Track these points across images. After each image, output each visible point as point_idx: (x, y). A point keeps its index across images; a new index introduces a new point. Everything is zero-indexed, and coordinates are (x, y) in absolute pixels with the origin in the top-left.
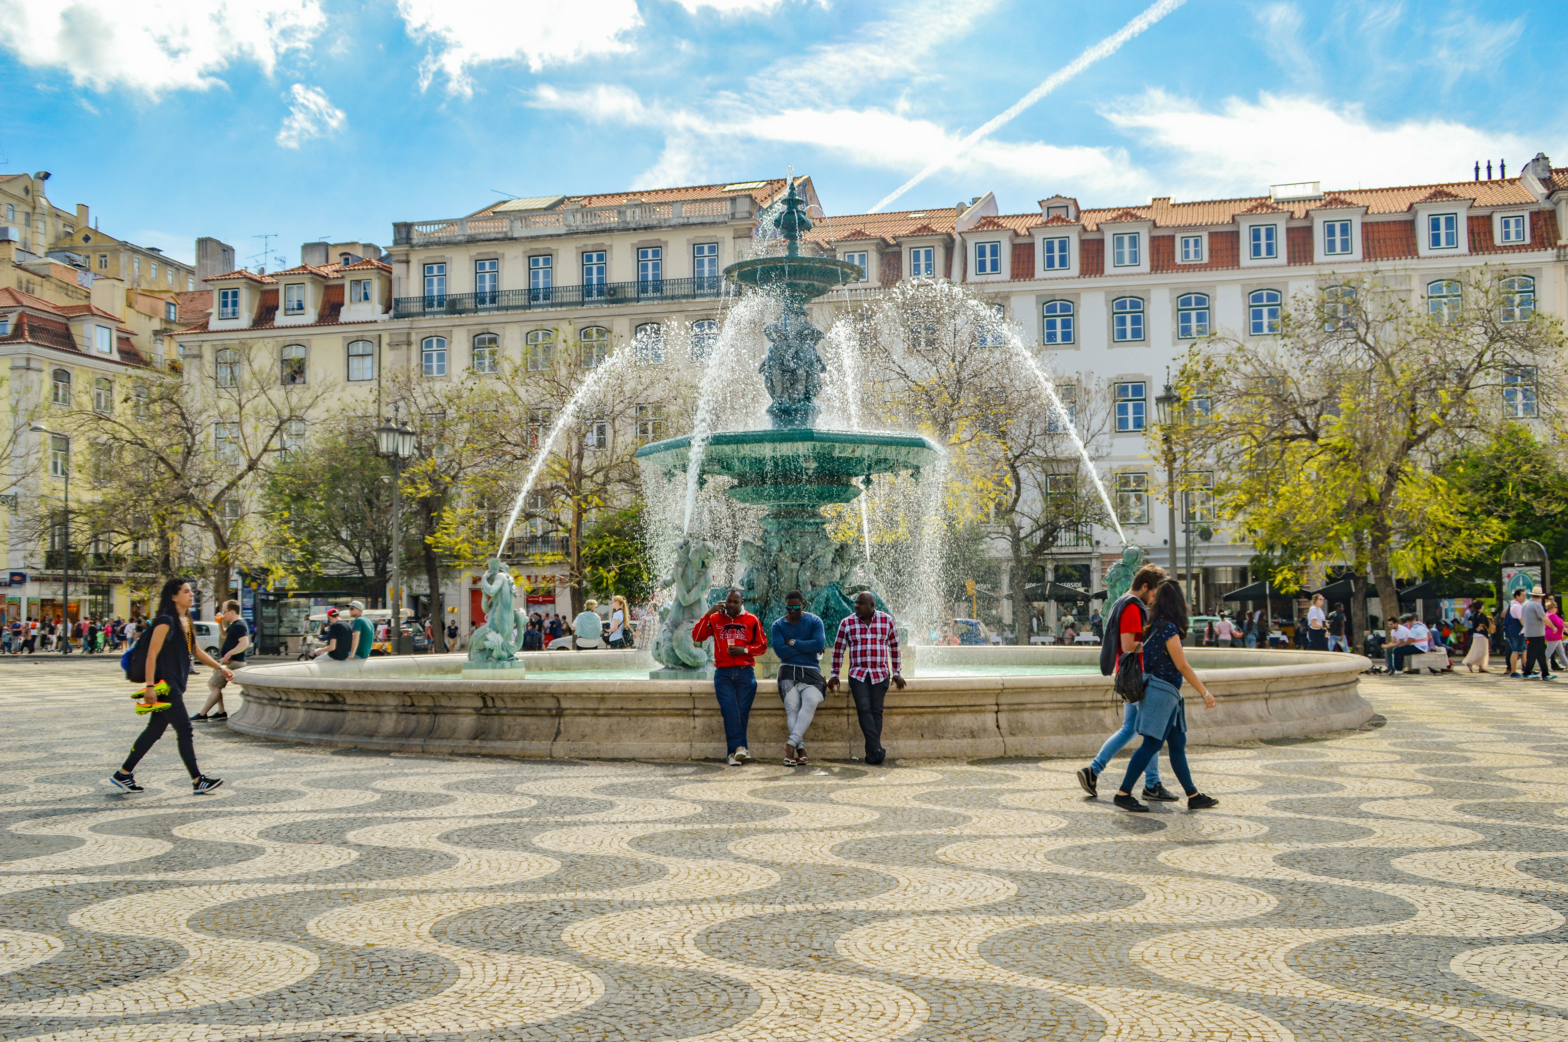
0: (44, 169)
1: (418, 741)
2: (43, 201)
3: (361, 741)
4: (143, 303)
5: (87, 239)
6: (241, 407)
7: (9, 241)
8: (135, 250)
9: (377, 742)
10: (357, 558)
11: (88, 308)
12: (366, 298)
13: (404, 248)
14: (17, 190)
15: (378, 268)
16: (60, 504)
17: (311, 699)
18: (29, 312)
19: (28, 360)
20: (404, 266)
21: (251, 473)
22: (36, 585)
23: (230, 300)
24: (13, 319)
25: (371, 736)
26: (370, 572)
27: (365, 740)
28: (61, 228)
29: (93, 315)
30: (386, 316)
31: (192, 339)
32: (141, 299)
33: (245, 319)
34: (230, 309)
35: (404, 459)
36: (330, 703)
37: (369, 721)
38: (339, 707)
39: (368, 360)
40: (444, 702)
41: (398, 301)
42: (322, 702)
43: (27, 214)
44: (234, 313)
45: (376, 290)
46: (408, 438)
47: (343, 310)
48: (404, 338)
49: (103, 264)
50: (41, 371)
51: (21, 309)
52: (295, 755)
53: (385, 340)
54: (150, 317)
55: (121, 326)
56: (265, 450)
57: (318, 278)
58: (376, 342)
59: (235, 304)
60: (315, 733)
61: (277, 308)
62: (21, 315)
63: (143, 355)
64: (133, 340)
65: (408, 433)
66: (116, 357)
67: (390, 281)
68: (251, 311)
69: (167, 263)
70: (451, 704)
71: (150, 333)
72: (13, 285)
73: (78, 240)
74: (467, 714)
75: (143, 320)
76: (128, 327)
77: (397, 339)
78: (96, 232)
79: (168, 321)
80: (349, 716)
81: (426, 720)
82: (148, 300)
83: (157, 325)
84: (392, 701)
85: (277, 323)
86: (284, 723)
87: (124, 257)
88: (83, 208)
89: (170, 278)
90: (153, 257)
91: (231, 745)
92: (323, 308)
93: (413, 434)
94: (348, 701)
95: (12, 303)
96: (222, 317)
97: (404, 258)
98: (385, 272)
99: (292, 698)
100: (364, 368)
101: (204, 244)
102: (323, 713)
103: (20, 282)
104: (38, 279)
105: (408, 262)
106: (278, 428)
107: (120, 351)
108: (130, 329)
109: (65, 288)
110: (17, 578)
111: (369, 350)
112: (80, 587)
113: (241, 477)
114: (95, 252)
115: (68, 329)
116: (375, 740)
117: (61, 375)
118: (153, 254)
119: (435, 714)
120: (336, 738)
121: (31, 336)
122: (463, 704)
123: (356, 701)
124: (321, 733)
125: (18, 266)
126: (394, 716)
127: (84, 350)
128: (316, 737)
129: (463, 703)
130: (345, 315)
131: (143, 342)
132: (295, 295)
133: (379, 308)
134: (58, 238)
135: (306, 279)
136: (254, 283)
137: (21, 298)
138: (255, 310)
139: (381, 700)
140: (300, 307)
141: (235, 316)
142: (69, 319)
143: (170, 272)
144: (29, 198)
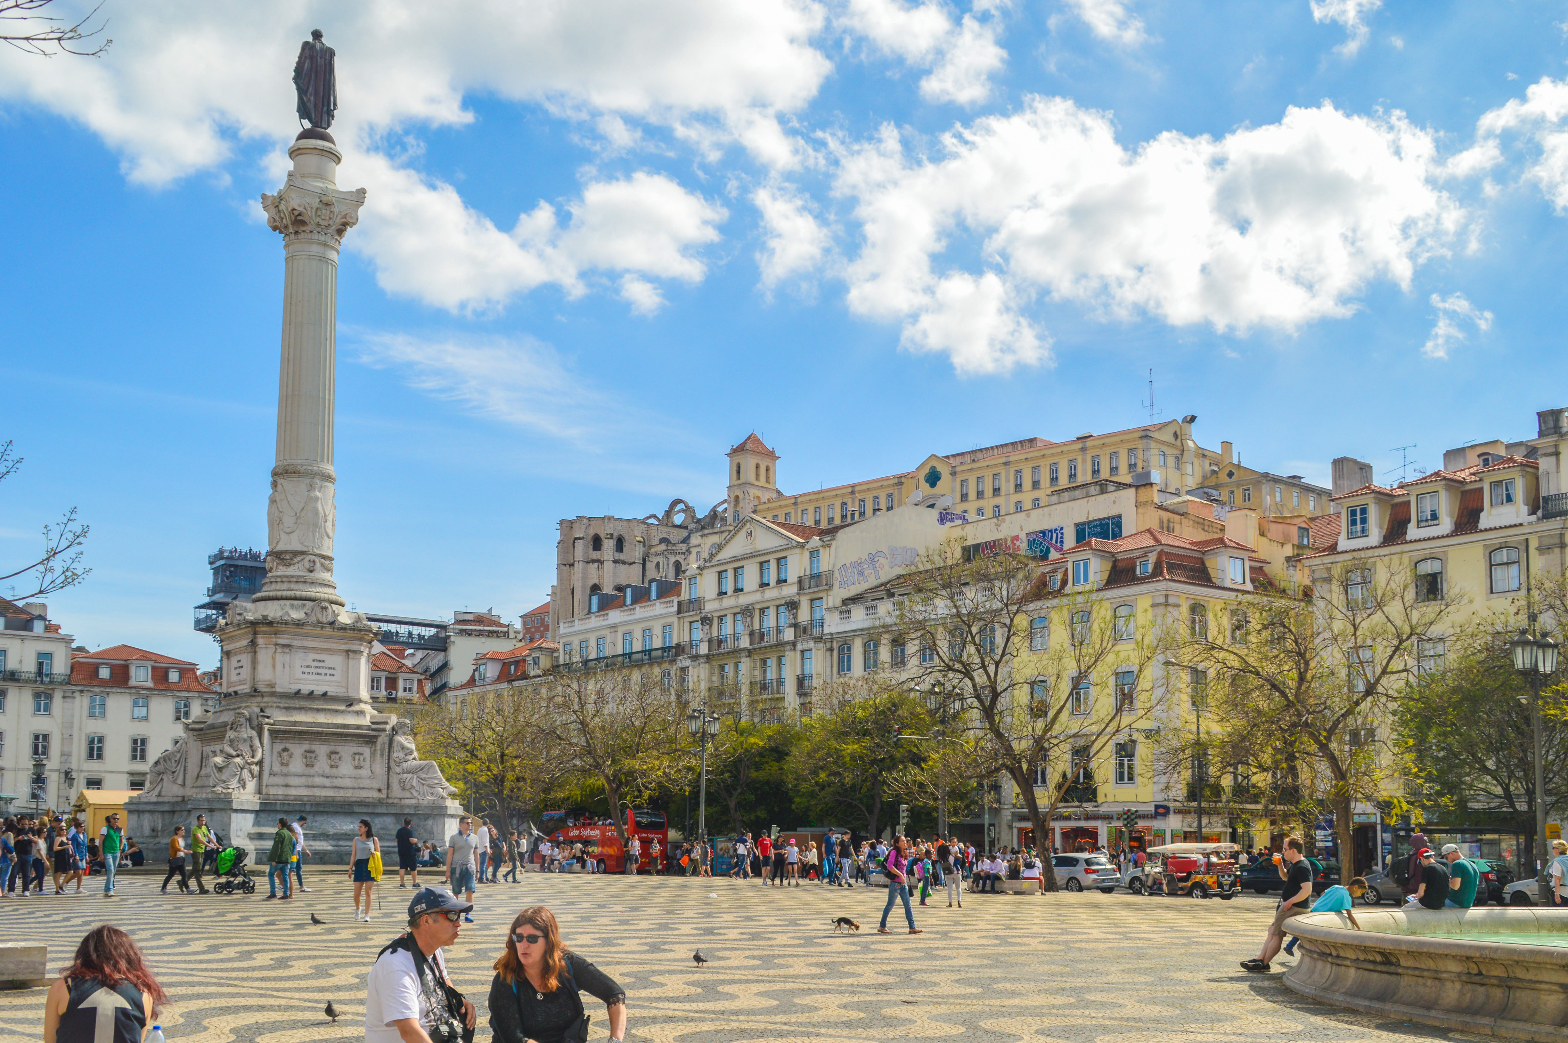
0: (1189, 413)
1: (1486, 1021)
2: (1190, 443)
3: (1417, 1014)
4: (1275, 530)
5: (1230, 474)
6: (1356, 628)
7: (1151, 484)
8: (1276, 480)
9: (1435, 1017)
10: (1506, 790)
11: (1221, 541)
12: (1509, 499)
13: (1551, 440)
14: (1166, 436)
15: (1521, 464)
16: (1191, 737)
17: (1362, 957)
18: (1167, 549)
19: (1167, 596)
20: (1553, 459)
21: (1370, 699)
22: (1179, 817)
23: (1358, 517)
24: (1152, 558)
25: (1429, 1008)
26: (1522, 806)
27: (1421, 1012)
28: (1207, 468)
29: (1226, 546)
30: (1533, 518)
31: (1320, 562)
32: (1273, 527)
33: (1375, 536)
34: (1359, 527)
35: (1546, 676)
36: (1382, 963)
37: (1427, 989)
38: (1392, 969)
39: (1514, 569)
40: (1520, 973)
41: (1546, 500)
42: (1374, 962)
43: (1177, 458)
44: (1363, 530)
45: (1519, 490)
46: (1549, 651)
47: (1482, 515)
48: (1556, 540)
49: (1247, 498)
50: (1178, 606)
51: (1159, 548)
52: (1333, 1023)
53: (1534, 543)
54: (1283, 544)
55: (1253, 555)
56: (1384, 672)
57: (1452, 484)
58: (1522, 548)
59: (1364, 521)
60: (1365, 997)
61: (1409, 521)
62: (1161, 554)
63: (1277, 583)
64: (1266, 568)
65: (1549, 645)
66: (1249, 586)
67: (1537, 478)
68: (1381, 527)
69: (1308, 489)
70: (1529, 976)
71: (1283, 560)
72: (1155, 526)
73: (1223, 477)
74: (1551, 992)
75: (1276, 547)
76: (1261, 555)
77: (1547, 542)
78: (1239, 466)
79: (1300, 546)
80: (1405, 981)
81: (1498, 994)
82: (1280, 527)
83: (1288, 551)
84: (1454, 967)
85: (1408, 537)
86: (1333, 984)
87: (1265, 488)
88: (1227, 445)
89: (1312, 503)
90: (1294, 485)
91: (1269, 1005)
92: (1460, 516)
93: (1555, 646)
94: (1403, 963)
95: (1151, 542)
96: (1351, 536)
97: (1553, 450)
98: (1530, 468)
99: (1342, 954)
100: (1508, 577)
101: (1340, 465)
102: (1375, 975)
103: (1161, 522)
104: (1177, 518)
105: (1557, 454)
106: (1397, 649)
107: (1253, 581)
108: (1262, 557)
109: (1202, 523)
110: (1161, 810)
111: (1514, 556)
112: (1214, 819)
113: (1357, 703)
114: (1238, 486)
115: (1203, 563)
116: (1433, 1013)
117: (1197, 609)
118: (1294, 482)
119: (1510, 988)
120: (1388, 1007)
121: (1169, 572)
122: (1546, 978)
123: (1410, 963)
124: (1371, 999)
125: (1160, 507)
126: (1458, 986)
127: (1218, 582)
128: (1367, 1003)
129: (1546, 976)
130: (1485, 521)
131: (1277, 569)
132: (1428, 506)
133: (1525, 509)
134: (1205, 477)
135: (1440, 487)
136: (1382, 496)
137: (1160, 537)
138: (1386, 527)
139: (1442, 965)
140: (1434, 516)
141: (1364, 533)
142: (1204, 553)
143: (1311, 498)
144: (1178, 443)
